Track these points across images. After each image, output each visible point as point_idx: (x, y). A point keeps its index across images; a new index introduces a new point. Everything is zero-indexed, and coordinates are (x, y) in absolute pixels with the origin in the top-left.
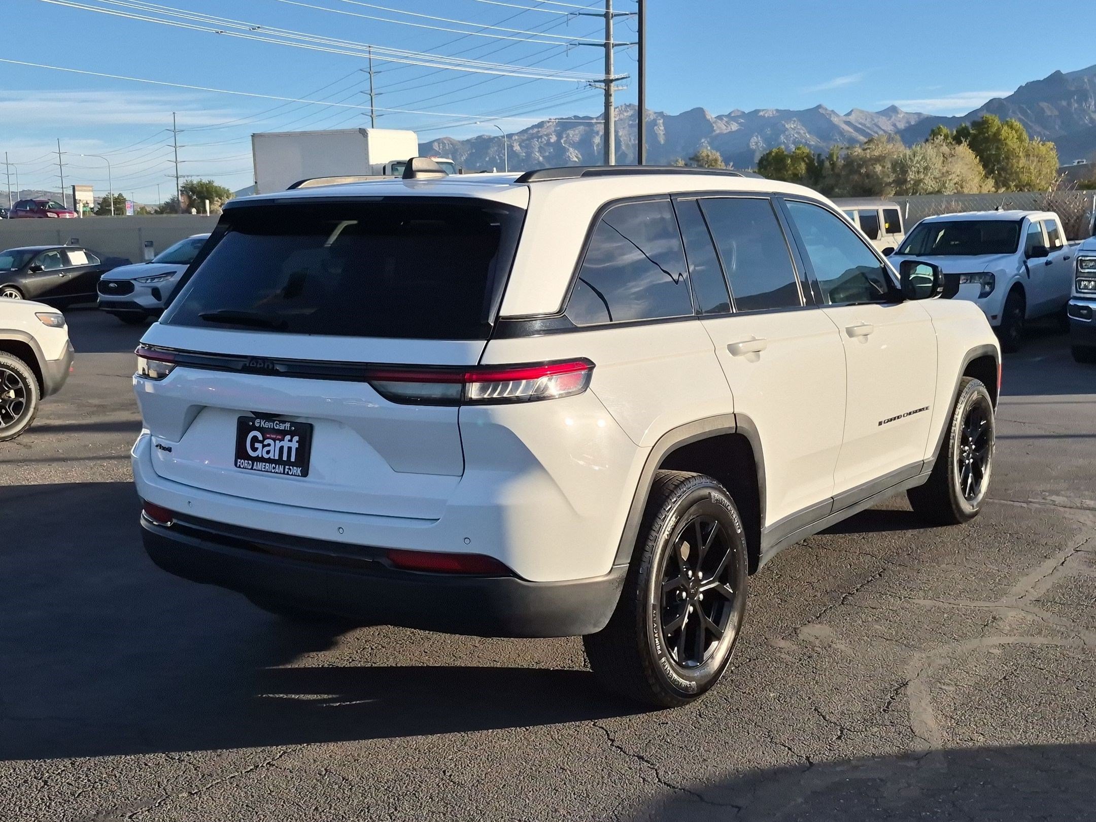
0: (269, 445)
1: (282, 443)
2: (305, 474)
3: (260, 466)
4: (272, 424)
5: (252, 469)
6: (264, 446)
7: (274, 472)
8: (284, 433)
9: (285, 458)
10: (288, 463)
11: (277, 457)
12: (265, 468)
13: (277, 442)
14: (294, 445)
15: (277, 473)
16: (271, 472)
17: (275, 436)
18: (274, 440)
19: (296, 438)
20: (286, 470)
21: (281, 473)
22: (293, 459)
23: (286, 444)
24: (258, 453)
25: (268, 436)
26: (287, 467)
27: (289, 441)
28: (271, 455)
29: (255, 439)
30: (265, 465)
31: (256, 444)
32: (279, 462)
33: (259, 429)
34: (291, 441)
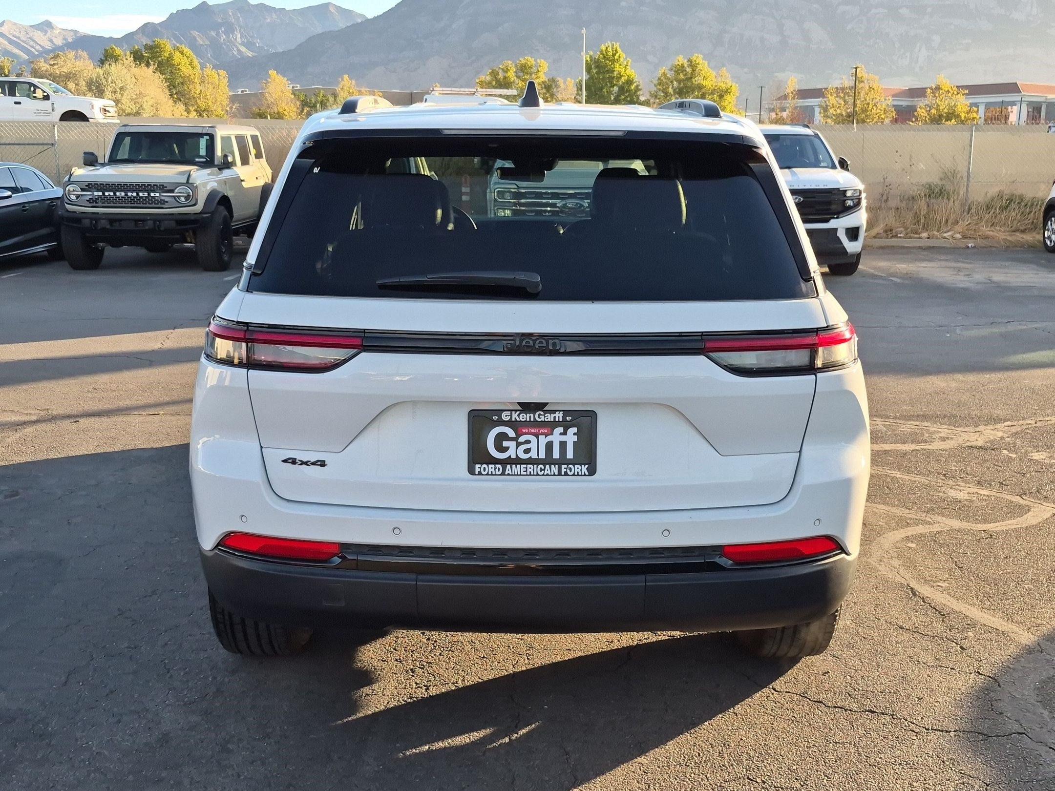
0: (528, 442)
1: (549, 438)
2: (592, 471)
3: (516, 469)
4: (532, 415)
5: (503, 474)
6: (518, 445)
7: (543, 475)
8: (554, 424)
9: (556, 455)
10: (563, 461)
11: (542, 455)
12: (526, 471)
13: (541, 437)
14: (571, 437)
15: (548, 475)
16: (538, 475)
17: (536, 431)
18: (537, 436)
19: (574, 430)
20: (563, 471)
21: (554, 475)
22: (570, 455)
23: (556, 437)
24: (511, 453)
25: (524, 431)
26: (563, 467)
27: (561, 434)
28: (533, 454)
29: (502, 437)
30: (526, 468)
31: (504, 442)
32: (548, 461)
33: (510, 424)
34: (565, 433)
